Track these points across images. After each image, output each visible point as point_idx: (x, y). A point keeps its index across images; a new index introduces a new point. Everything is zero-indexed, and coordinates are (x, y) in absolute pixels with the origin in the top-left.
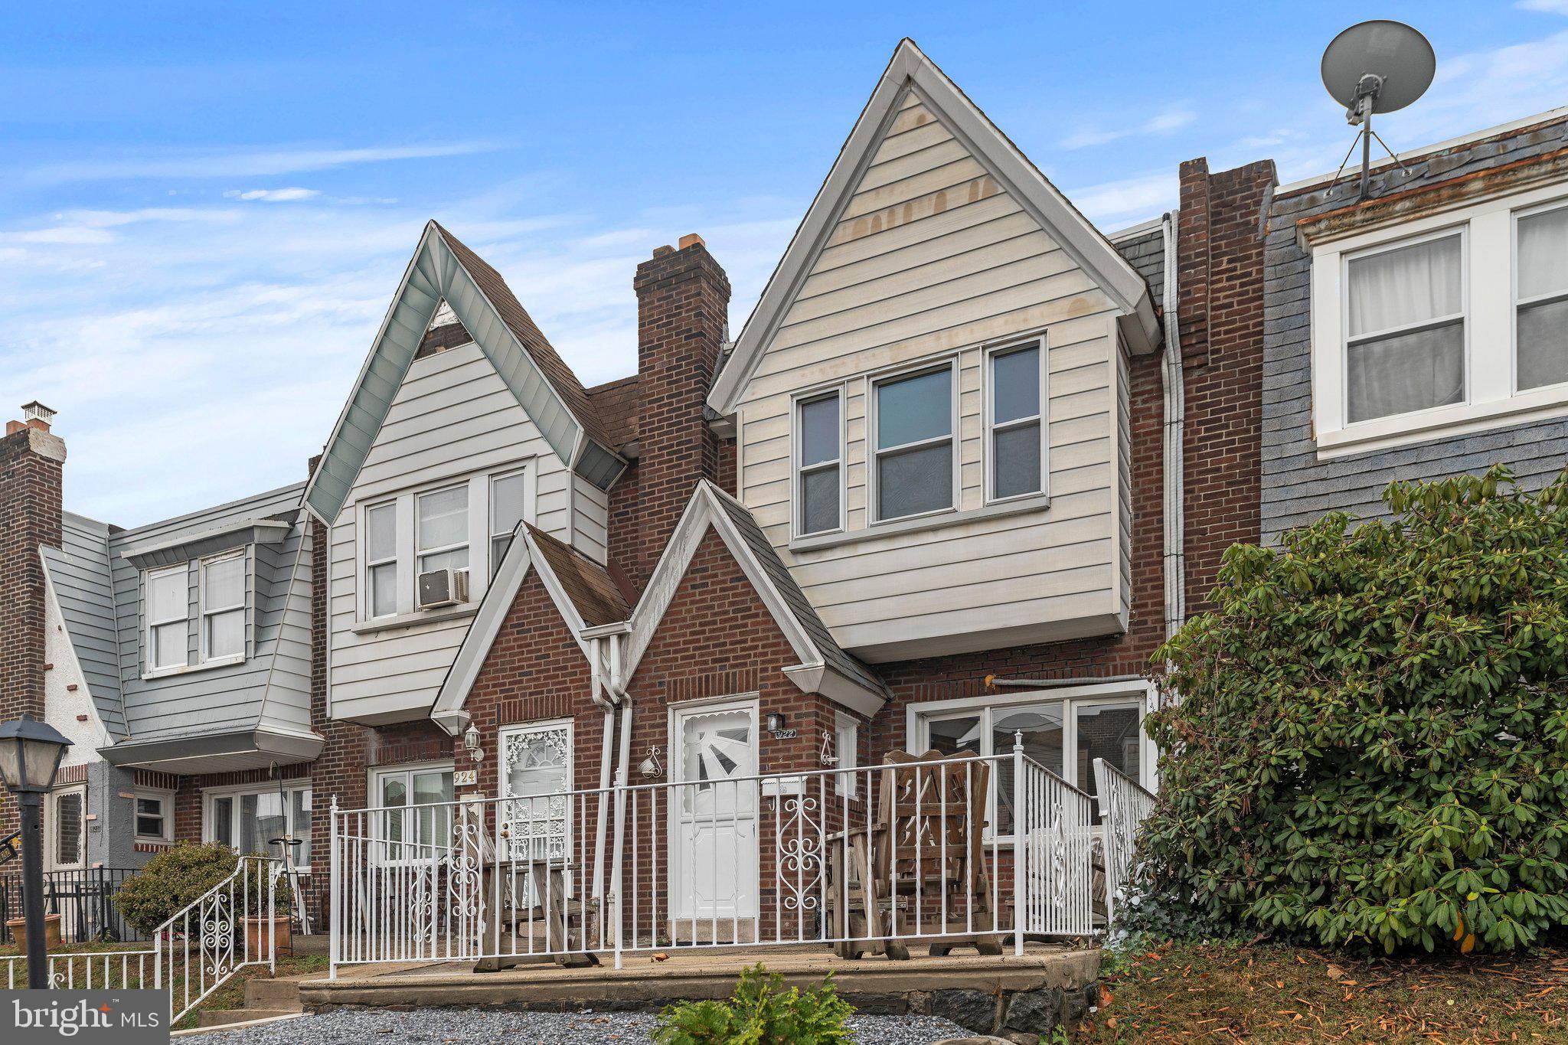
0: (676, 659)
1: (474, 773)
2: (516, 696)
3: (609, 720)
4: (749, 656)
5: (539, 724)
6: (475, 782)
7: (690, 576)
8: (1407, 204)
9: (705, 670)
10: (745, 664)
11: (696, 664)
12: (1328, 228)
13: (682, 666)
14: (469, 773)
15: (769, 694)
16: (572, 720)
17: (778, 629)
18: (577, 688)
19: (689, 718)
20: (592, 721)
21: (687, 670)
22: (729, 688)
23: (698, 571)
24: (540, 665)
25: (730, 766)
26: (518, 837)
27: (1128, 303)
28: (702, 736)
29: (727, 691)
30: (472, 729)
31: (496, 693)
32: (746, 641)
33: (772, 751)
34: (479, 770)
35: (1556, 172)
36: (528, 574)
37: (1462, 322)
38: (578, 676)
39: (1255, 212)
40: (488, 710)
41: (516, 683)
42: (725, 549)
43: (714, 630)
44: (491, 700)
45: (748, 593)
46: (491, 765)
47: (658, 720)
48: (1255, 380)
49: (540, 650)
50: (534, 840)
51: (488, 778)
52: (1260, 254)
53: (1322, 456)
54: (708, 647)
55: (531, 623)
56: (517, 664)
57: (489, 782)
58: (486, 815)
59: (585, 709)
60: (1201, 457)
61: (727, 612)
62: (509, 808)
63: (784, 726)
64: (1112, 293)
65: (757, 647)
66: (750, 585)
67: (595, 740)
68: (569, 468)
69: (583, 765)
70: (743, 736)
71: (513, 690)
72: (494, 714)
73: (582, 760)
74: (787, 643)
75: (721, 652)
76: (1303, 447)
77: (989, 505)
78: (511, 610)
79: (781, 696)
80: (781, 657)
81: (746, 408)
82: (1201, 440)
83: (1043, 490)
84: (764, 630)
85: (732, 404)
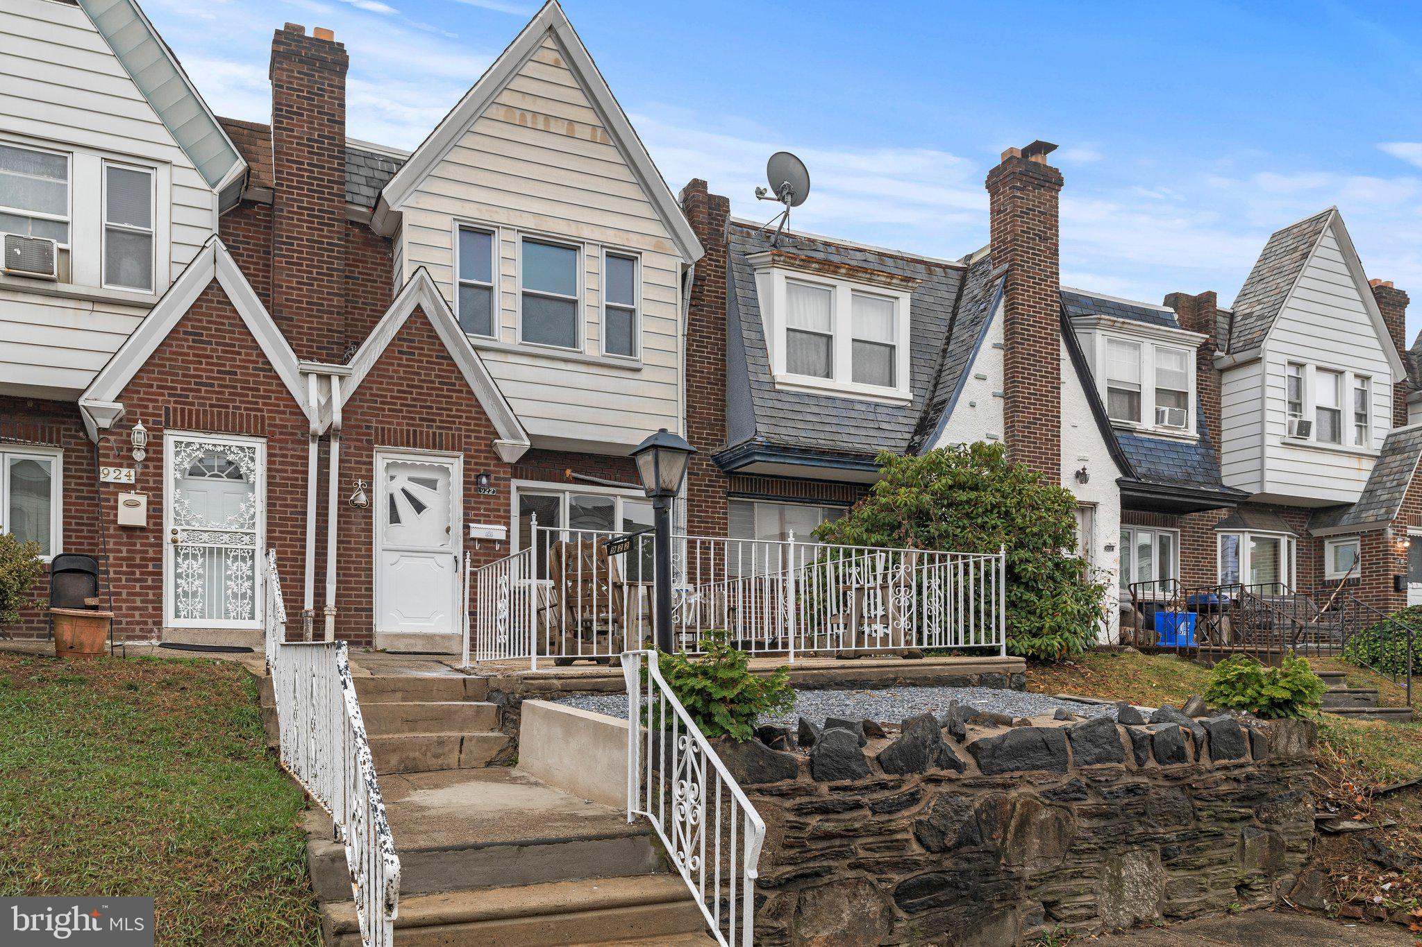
0: (384, 410)
2: (192, 404)
3: (313, 449)
4: (454, 423)
5: (220, 436)
6: (133, 482)
7: (397, 342)
8: (817, 266)
9: (413, 425)
10: (451, 429)
11: (404, 418)
12: (784, 261)
13: (389, 416)
14: (125, 471)
15: (472, 457)
16: (264, 440)
17: (480, 406)
18: (271, 411)
19: (390, 461)
20: (290, 446)
21: (395, 421)
22: (436, 444)
23: (405, 340)
24: (224, 379)
25: (419, 507)
26: (190, 544)
27: (691, 257)
28: (392, 478)
29: (434, 447)
30: (139, 427)
31: (163, 395)
32: (451, 410)
33: (475, 502)
34: (139, 470)
35: (870, 280)
36: (208, 287)
37: (830, 338)
38: (273, 401)
39: (722, 226)
40: (150, 410)
41: (191, 390)
42: (431, 329)
43: (420, 394)
44: (156, 401)
45: (453, 372)
46: (155, 467)
47: (364, 459)
48: (721, 325)
49: (224, 365)
50: (211, 549)
51: (151, 480)
52: (724, 252)
53: (777, 387)
54: (415, 406)
55: (212, 336)
56: (192, 372)
57: (151, 483)
58: (148, 517)
59: (281, 433)
60: (694, 361)
61: (433, 382)
62: (177, 513)
63: (490, 484)
64: (680, 247)
65: (461, 417)
66: (455, 365)
67: (293, 464)
68: (216, 190)
69: (279, 485)
70: (432, 484)
71: (187, 397)
72: (160, 416)
73: (278, 480)
74: (488, 420)
75: (428, 413)
76: (767, 378)
77: (604, 356)
78: (185, 317)
79: (483, 460)
80: (483, 429)
81: (411, 211)
82: (694, 351)
83: (639, 357)
84: (467, 405)
85: (399, 203)
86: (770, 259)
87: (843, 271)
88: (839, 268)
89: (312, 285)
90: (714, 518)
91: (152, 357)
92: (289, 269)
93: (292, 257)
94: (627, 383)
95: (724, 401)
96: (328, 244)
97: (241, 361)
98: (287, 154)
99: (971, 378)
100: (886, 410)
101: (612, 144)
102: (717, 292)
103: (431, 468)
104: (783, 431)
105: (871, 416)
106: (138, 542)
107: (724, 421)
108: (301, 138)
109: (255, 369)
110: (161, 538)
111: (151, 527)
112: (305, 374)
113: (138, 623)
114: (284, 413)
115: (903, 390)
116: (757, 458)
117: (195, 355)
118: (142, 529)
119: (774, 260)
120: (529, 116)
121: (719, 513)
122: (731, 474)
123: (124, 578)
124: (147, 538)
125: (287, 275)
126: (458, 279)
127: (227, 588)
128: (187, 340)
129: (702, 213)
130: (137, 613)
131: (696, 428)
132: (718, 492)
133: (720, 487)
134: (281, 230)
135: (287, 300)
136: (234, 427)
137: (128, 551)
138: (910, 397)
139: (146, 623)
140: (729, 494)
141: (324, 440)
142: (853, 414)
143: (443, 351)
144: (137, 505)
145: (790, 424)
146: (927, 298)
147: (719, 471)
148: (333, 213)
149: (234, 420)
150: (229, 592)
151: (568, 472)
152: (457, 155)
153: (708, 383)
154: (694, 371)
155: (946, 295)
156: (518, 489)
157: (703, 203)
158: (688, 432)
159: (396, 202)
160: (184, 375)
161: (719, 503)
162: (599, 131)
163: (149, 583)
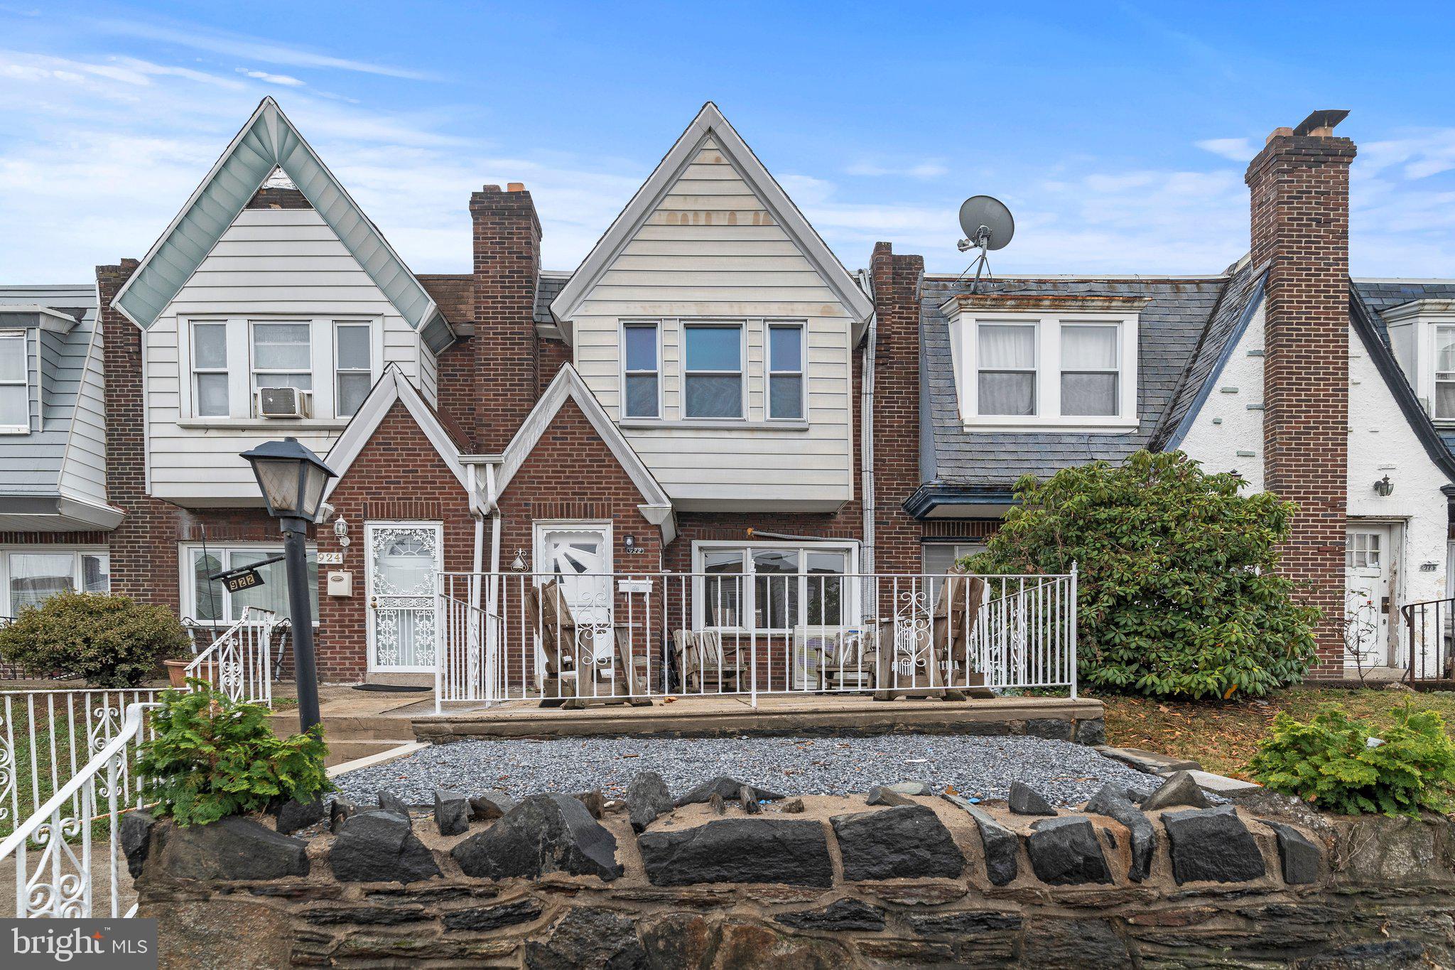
0: (540, 488)
1: (340, 555)
2: (384, 499)
3: (479, 526)
4: (604, 494)
5: (407, 523)
6: (341, 562)
8: (1013, 303)
9: (566, 499)
10: (601, 499)
11: (558, 494)
12: (972, 304)
13: (545, 494)
14: (334, 555)
15: (621, 522)
16: (442, 523)
17: (627, 477)
18: (446, 499)
19: (550, 531)
20: (461, 525)
21: (550, 497)
22: (587, 514)
23: (558, 428)
24: (408, 477)
25: (579, 568)
26: (386, 608)
27: (861, 316)
28: (556, 546)
29: (586, 516)
30: (341, 520)
31: (362, 494)
32: (601, 483)
33: (624, 561)
34: (346, 553)
35: (1082, 307)
36: (394, 406)
37: (1034, 373)
38: (447, 490)
39: (914, 284)
40: (353, 507)
41: (383, 488)
42: (583, 416)
43: (573, 472)
44: (357, 499)
45: (603, 450)
46: (358, 550)
47: (524, 531)
48: (913, 380)
49: (408, 466)
50: (402, 611)
51: (355, 560)
52: (917, 308)
53: (966, 430)
54: (568, 483)
55: (397, 444)
56: (383, 474)
57: (355, 563)
58: (354, 589)
59: (454, 516)
60: (882, 417)
61: (584, 461)
62: (376, 585)
63: (635, 545)
64: (849, 308)
65: (610, 488)
66: (604, 444)
67: (464, 540)
68: (418, 331)
69: (453, 558)
70: (591, 549)
71: (380, 493)
72: (360, 510)
73: (452, 554)
74: (636, 488)
75: (580, 488)
76: (955, 423)
77: (768, 421)
78: (377, 432)
79: (631, 525)
80: (631, 498)
81: (580, 319)
82: (883, 407)
83: (805, 418)
84: (616, 478)
85: (569, 314)
86: (956, 305)
87: (1047, 303)
88: (1040, 300)
89: (506, 395)
90: (906, 563)
91: (352, 466)
92: (487, 385)
93: (490, 375)
94: (795, 443)
95: (917, 451)
96: (519, 359)
97: (421, 461)
98: (484, 292)
99: (1214, 394)
100: (1103, 440)
101: (775, 223)
102: (909, 348)
103: (586, 535)
104: (970, 472)
105: (1084, 448)
106: (347, 608)
107: (917, 470)
108: (495, 277)
109: (432, 466)
110: (363, 604)
111: (356, 596)
112: (466, 465)
113: (348, 669)
114: (457, 499)
115: (1128, 415)
116: (934, 501)
117: (385, 460)
118: (349, 598)
119: (960, 304)
120: (691, 215)
121: (911, 558)
122: (923, 520)
123: (337, 635)
124: (353, 604)
125: (486, 390)
126: (624, 370)
127: (416, 641)
128: (379, 450)
129: (885, 273)
130: (347, 662)
131: (885, 479)
132: (911, 538)
133: (912, 533)
134: (480, 354)
135: (486, 410)
136: (416, 514)
137: (340, 615)
138: (1137, 423)
139: (354, 669)
140: (923, 540)
141: (488, 519)
142: (1059, 448)
143: (593, 433)
144: (341, 580)
145: (979, 464)
146: (1170, 318)
147: (910, 519)
148: (522, 333)
149: (416, 508)
150: (418, 644)
151: (750, 531)
152: (621, 264)
153: (899, 436)
154: (882, 426)
155: (1198, 311)
156: (701, 549)
157: (888, 264)
158: (876, 484)
159: (565, 314)
160: (377, 477)
161: (912, 548)
162: (762, 214)
163: (356, 639)
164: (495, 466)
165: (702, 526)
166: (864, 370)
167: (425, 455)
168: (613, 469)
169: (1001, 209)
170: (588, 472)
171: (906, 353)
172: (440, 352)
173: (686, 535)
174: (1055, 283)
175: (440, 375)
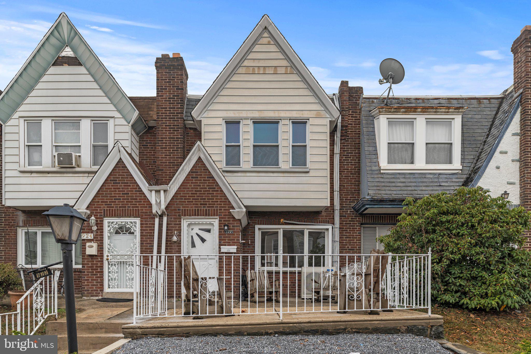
0: (185, 202)
1: (92, 235)
2: (113, 207)
3: (157, 220)
4: (215, 204)
5: (124, 219)
6: (93, 238)
8: (404, 110)
9: (197, 207)
10: (213, 207)
11: (193, 204)
12: (385, 111)
13: (188, 204)
14: (89, 234)
15: (222, 218)
16: (139, 219)
17: (226, 196)
18: (141, 207)
19: (189, 223)
20: (149, 220)
21: (190, 206)
22: (207, 214)
23: (194, 172)
24: (124, 196)
25: (203, 240)
26: (113, 260)
27: (334, 117)
28: (192, 229)
29: (206, 215)
30: (93, 218)
31: (103, 205)
32: (213, 199)
33: (224, 237)
34: (95, 234)
35: (436, 112)
36: (119, 162)
37: (413, 144)
38: (142, 203)
39: (358, 100)
40: (99, 211)
41: (113, 202)
42: (205, 167)
43: (201, 194)
44: (101, 207)
45: (214, 183)
46: (100, 232)
47: (178, 223)
48: (358, 147)
49: (124, 191)
50: (121, 262)
51: (99, 237)
52: (360, 112)
53: (382, 171)
54: (198, 199)
55: (120, 180)
56: (113, 195)
57: (99, 239)
58: (98, 251)
59: (145, 215)
60: (344, 165)
61: (206, 188)
62: (109, 249)
63: (228, 229)
64: (329, 113)
65: (218, 202)
66: (215, 180)
67: (150, 227)
68: (130, 125)
69: (145, 236)
70: (209, 231)
71: (111, 205)
72: (102, 213)
73: (144, 234)
74: (229, 202)
75: (203, 201)
76: (376, 168)
77: (291, 168)
78: (110, 174)
79: (227, 219)
80: (227, 206)
81: (205, 119)
82: (344, 160)
83: (308, 166)
84: (220, 196)
85: (200, 117)
86: (378, 111)
87: (419, 110)
88: (416, 109)
89: (170, 155)
90: (354, 235)
91: (99, 191)
92: (162, 150)
93: (163, 146)
94: (303, 179)
95: (359, 181)
96: (177, 138)
97: (130, 189)
98: (161, 106)
99: (497, 154)
100: (445, 176)
101: (295, 72)
102: (356, 131)
103: (206, 224)
104: (383, 192)
105: (436, 180)
106: (95, 260)
107: (359, 190)
108: (166, 98)
109: (135, 191)
110: (103, 259)
111: (99, 255)
112: (151, 191)
113: (95, 290)
114: (147, 207)
115: (457, 165)
116: (367, 206)
117: (114, 188)
118: (96, 256)
119: (380, 111)
120: (256, 69)
121: (356, 233)
122: (362, 215)
123: (90, 274)
124: (98, 259)
125: (161, 153)
126: (225, 143)
127: (126, 276)
128: (111, 183)
129: (345, 96)
130: (94, 287)
131: (345, 195)
132: (356, 224)
133: (357, 221)
134: (159, 136)
135: (161, 163)
136: (128, 215)
137: (91, 264)
138: (461, 168)
139: (97, 290)
140: (362, 224)
141: (161, 217)
142: (425, 180)
143: (210, 175)
144: (92, 247)
145: (387, 188)
146: (476, 117)
147: (356, 214)
148: (178, 126)
149: (128, 212)
150: (127, 278)
151: (282, 220)
152: (224, 92)
153: (351, 174)
154: (343, 169)
155: (489, 113)
156: (259, 229)
157: (346, 91)
158: (340, 197)
159: (198, 117)
160: (110, 197)
161: (356, 228)
162: (289, 68)
163: (99, 275)
164: (165, 191)
165: (259, 218)
166: (335, 142)
167: (133, 186)
168: (219, 192)
169: (398, 64)
170: (207, 194)
171: (355, 134)
172: (140, 134)
173: (253, 223)
174: (423, 100)
175: (140, 146)
